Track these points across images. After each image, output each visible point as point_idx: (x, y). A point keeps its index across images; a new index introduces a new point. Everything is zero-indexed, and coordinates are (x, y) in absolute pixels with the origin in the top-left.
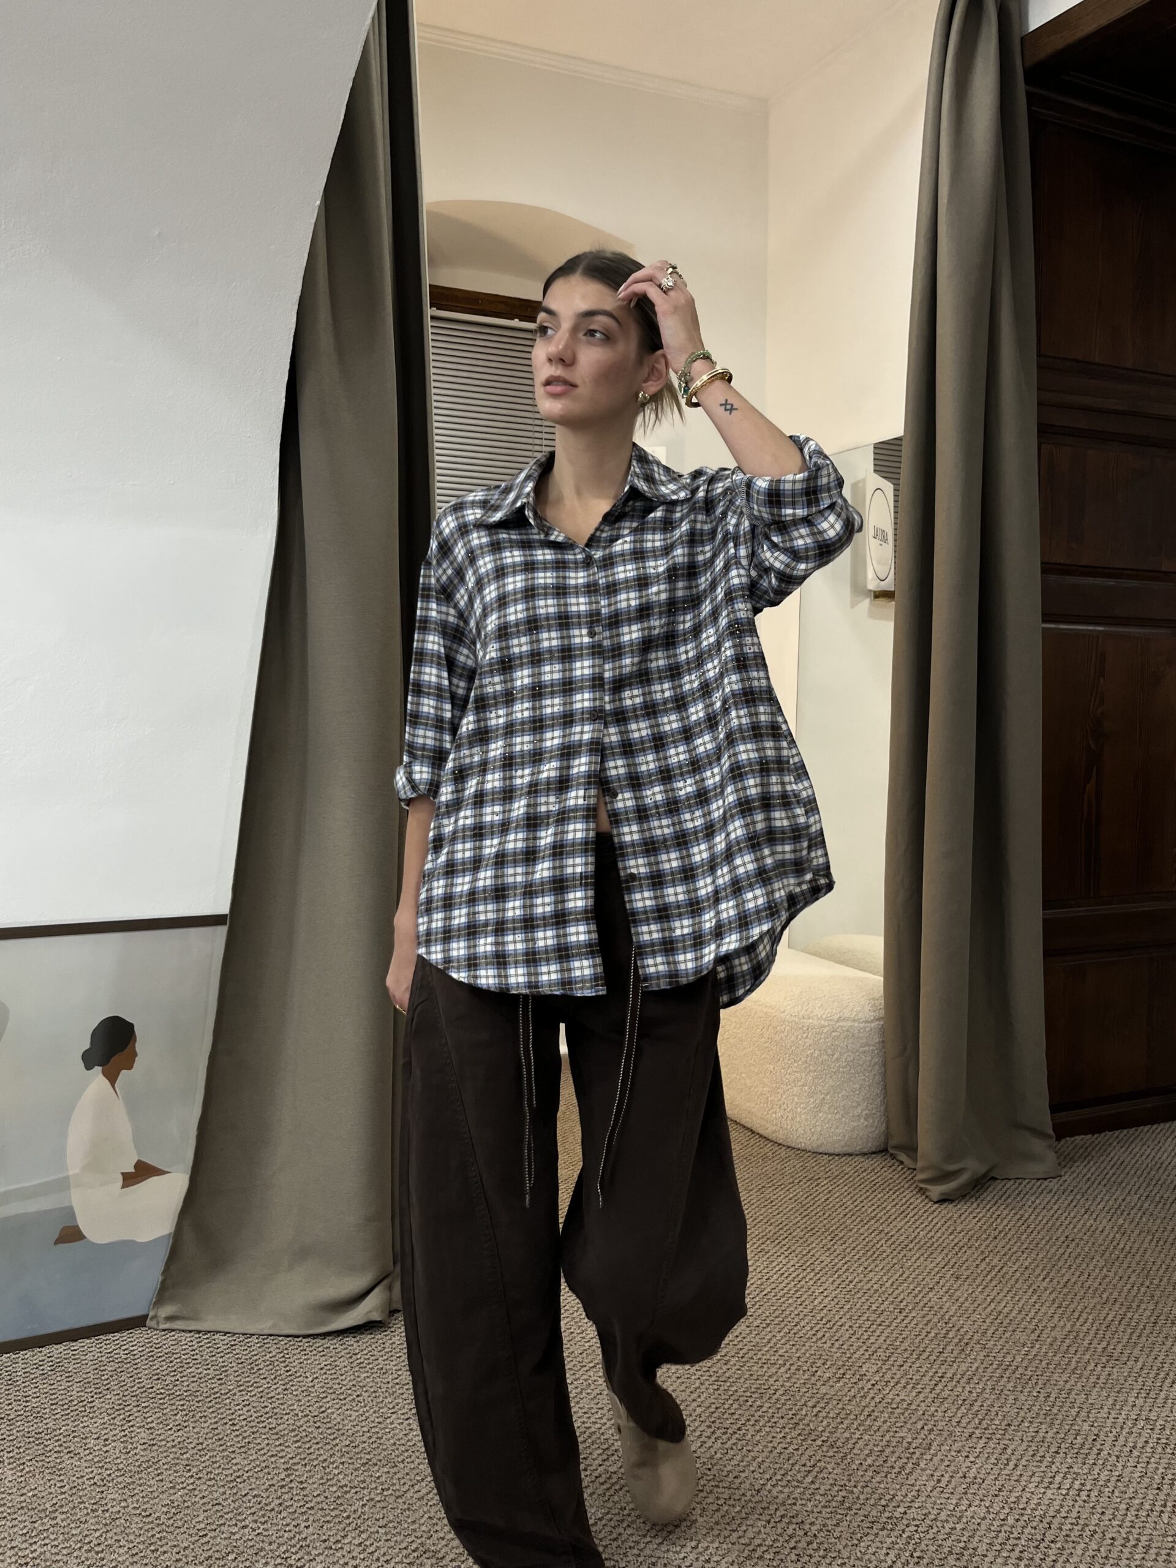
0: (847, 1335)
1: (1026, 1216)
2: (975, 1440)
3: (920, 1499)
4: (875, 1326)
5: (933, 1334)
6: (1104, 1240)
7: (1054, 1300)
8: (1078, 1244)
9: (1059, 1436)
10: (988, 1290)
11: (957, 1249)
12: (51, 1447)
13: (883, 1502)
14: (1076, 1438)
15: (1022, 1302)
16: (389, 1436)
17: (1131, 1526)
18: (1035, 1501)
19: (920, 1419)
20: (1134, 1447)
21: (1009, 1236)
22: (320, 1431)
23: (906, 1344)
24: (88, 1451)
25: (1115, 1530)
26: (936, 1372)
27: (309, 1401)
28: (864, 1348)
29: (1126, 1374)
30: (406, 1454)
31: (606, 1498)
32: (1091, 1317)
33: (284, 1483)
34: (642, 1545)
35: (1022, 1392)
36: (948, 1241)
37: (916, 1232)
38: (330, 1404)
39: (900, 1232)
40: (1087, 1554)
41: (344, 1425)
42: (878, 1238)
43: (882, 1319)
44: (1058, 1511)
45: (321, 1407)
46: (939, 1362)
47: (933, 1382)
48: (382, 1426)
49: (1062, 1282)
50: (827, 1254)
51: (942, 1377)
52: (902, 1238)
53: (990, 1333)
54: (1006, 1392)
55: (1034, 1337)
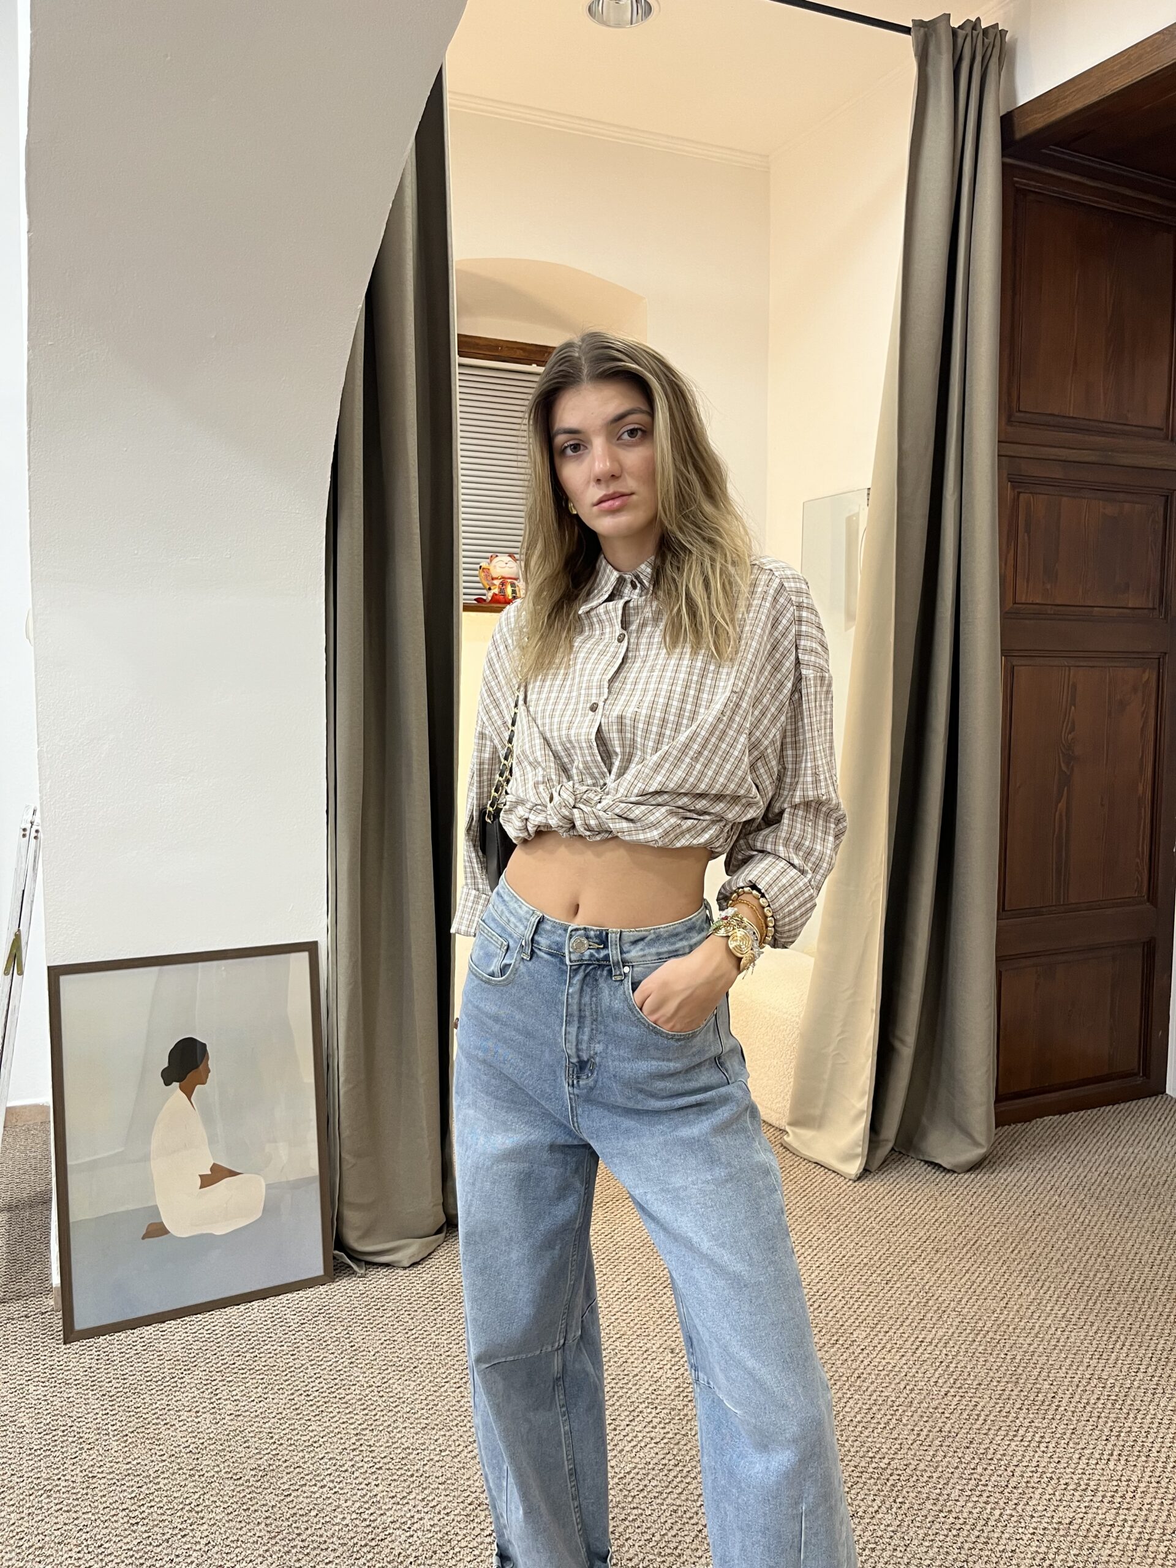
0: (840, 1306)
1: (999, 1192)
2: (950, 1398)
3: (902, 1451)
4: (864, 1297)
5: (914, 1303)
6: (1067, 1214)
7: (1021, 1270)
8: (1044, 1218)
9: (1022, 1394)
10: (963, 1262)
11: (937, 1224)
12: (149, 1419)
13: (870, 1454)
14: (1037, 1396)
15: (994, 1272)
16: (444, 1403)
17: (1083, 1473)
18: (1002, 1452)
19: (903, 1380)
20: (1088, 1403)
21: (983, 1211)
22: (384, 1399)
23: (891, 1311)
24: (182, 1423)
25: (1069, 1476)
26: (917, 1338)
27: (372, 1373)
28: (855, 1316)
29: (1082, 1337)
30: (459, 1419)
31: (633, 1455)
32: (1053, 1286)
33: (355, 1447)
34: (665, 1495)
35: (991, 1354)
36: (929, 1217)
37: (901, 1210)
38: (391, 1376)
39: (888, 1209)
40: (1044, 1497)
41: (404, 1394)
42: (868, 1216)
43: (870, 1290)
44: (1020, 1461)
45: (383, 1378)
46: (920, 1328)
47: (914, 1347)
48: (438, 1394)
49: (1029, 1254)
50: (823, 1231)
51: (922, 1342)
52: (889, 1215)
53: (964, 1301)
54: (977, 1354)
55: (1003, 1304)
